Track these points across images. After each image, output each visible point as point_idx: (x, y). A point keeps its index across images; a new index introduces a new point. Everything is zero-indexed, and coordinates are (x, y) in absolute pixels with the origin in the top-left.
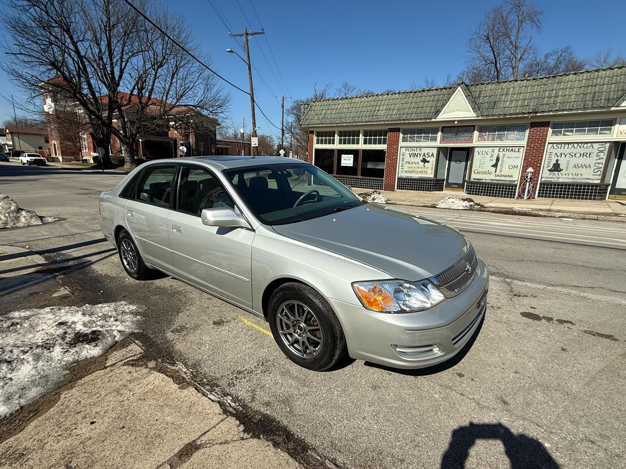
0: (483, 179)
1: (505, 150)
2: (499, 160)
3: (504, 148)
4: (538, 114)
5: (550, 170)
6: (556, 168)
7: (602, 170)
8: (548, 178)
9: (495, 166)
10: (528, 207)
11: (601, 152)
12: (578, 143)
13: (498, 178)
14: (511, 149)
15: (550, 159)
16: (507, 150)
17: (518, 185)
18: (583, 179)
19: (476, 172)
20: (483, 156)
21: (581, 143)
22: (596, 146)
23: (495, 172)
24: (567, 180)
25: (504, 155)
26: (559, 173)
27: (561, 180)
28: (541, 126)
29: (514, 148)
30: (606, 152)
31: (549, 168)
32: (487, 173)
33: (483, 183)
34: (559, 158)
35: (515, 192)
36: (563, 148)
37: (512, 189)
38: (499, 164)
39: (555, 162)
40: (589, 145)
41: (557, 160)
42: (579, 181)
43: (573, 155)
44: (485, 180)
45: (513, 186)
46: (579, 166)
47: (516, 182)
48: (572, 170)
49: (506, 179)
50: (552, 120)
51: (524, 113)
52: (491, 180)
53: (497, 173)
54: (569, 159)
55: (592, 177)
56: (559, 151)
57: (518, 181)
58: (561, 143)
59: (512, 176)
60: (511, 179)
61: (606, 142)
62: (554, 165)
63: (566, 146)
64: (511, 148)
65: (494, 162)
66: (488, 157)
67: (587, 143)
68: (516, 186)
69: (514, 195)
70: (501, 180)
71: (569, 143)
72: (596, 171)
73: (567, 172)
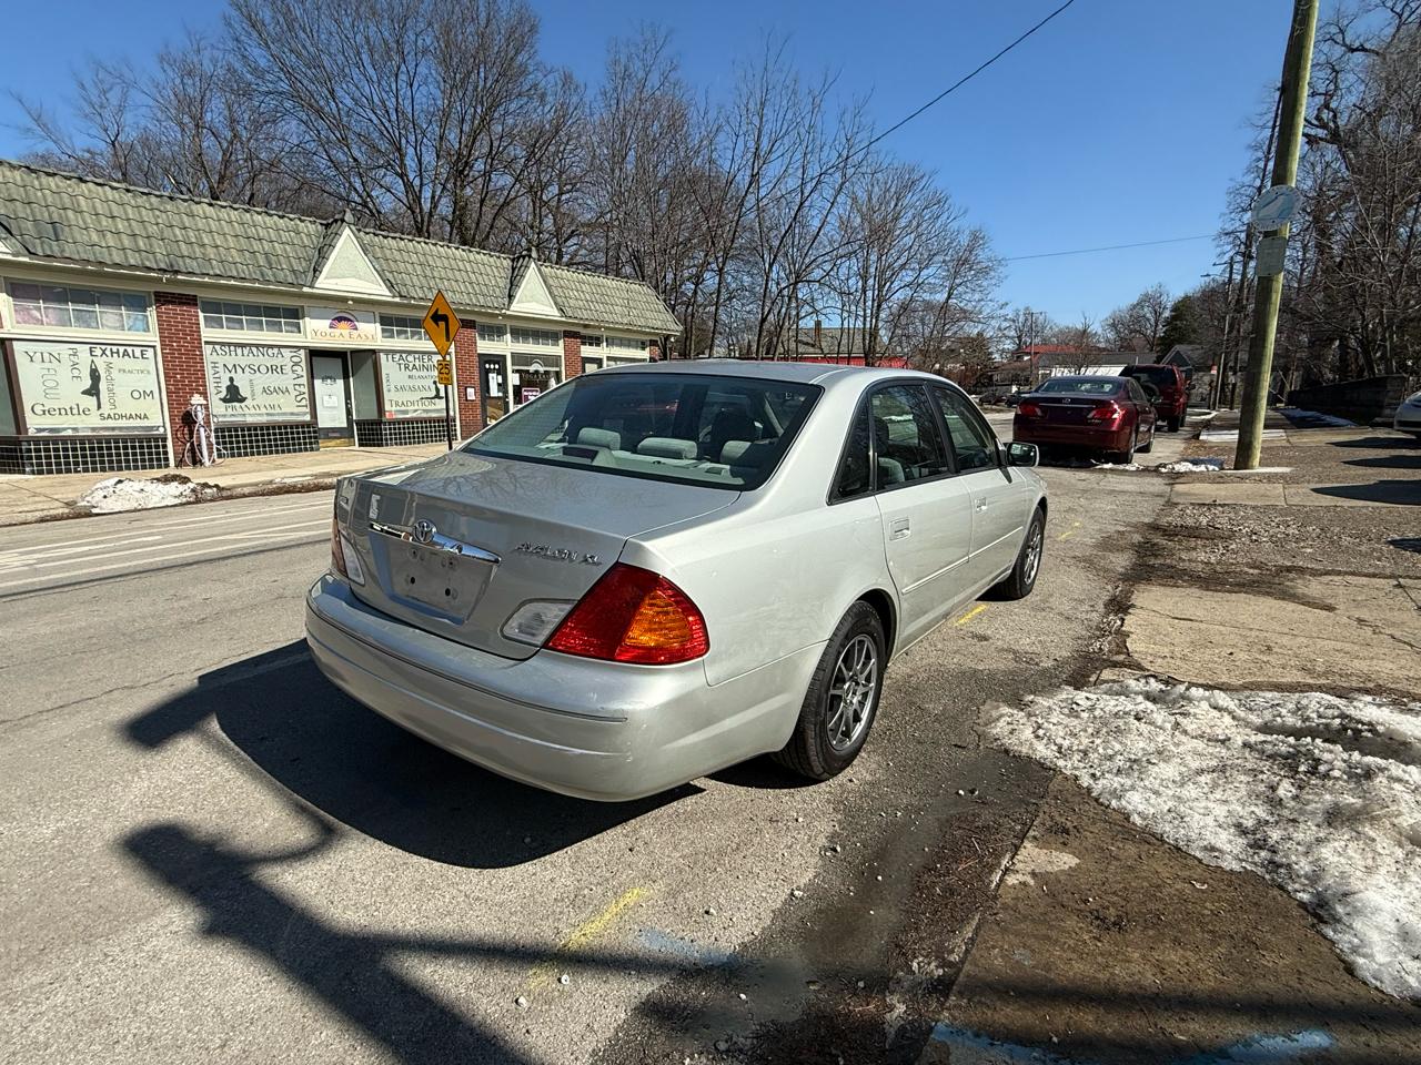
0: (65, 429)
1: (108, 352)
2: (99, 377)
3: (103, 347)
4: (179, 277)
5: (224, 400)
6: (233, 395)
7: (306, 396)
8: (224, 416)
9: (93, 391)
10: (304, 473)
11: (296, 364)
12: (257, 346)
13: (110, 423)
14: (124, 350)
15: (216, 376)
16: (112, 353)
17: (169, 436)
18: (284, 414)
19: (38, 409)
20: (47, 365)
21: (263, 346)
22: (286, 352)
23: (99, 407)
24: (260, 418)
25: (109, 366)
26: (243, 405)
27: (249, 420)
28: (181, 304)
29: (129, 349)
30: (303, 364)
31: (223, 395)
32: (75, 411)
33: (64, 440)
34: (233, 374)
35: (166, 453)
36: (233, 353)
37: (157, 447)
38: (103, 386)
39: (229, 383)
40: (276, 350)
41: (231, 379)
42: (280, 419)
43: (256, 368)
44: (74, 429)
45: (156, 440)
46: (272, 389)
47: (162, 430)
48: (262, 399)
49: (132, 423)
50: (202, 294)
51: (150, 269)
52: (93, 429)
53: (106, 409)
54: (253, 377)
55: (296, 410)
56: (230, 360)
57: (164, 426)
58: (229, 344)
59: (146, 417)
60: (146, 423)
61: (299, 348)
62: (228, 388)
63: (239, 350)
64: (122, 349)
65: (87, 383)
66: (64, 371)
67: (272, 347)
68: (165, 440)
69: (167, 459)
70: (121, 429)
71: (243, 346)
72: (299, 398)
73: (255, 403)
